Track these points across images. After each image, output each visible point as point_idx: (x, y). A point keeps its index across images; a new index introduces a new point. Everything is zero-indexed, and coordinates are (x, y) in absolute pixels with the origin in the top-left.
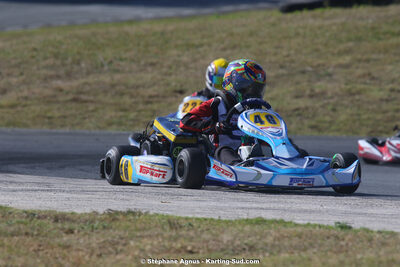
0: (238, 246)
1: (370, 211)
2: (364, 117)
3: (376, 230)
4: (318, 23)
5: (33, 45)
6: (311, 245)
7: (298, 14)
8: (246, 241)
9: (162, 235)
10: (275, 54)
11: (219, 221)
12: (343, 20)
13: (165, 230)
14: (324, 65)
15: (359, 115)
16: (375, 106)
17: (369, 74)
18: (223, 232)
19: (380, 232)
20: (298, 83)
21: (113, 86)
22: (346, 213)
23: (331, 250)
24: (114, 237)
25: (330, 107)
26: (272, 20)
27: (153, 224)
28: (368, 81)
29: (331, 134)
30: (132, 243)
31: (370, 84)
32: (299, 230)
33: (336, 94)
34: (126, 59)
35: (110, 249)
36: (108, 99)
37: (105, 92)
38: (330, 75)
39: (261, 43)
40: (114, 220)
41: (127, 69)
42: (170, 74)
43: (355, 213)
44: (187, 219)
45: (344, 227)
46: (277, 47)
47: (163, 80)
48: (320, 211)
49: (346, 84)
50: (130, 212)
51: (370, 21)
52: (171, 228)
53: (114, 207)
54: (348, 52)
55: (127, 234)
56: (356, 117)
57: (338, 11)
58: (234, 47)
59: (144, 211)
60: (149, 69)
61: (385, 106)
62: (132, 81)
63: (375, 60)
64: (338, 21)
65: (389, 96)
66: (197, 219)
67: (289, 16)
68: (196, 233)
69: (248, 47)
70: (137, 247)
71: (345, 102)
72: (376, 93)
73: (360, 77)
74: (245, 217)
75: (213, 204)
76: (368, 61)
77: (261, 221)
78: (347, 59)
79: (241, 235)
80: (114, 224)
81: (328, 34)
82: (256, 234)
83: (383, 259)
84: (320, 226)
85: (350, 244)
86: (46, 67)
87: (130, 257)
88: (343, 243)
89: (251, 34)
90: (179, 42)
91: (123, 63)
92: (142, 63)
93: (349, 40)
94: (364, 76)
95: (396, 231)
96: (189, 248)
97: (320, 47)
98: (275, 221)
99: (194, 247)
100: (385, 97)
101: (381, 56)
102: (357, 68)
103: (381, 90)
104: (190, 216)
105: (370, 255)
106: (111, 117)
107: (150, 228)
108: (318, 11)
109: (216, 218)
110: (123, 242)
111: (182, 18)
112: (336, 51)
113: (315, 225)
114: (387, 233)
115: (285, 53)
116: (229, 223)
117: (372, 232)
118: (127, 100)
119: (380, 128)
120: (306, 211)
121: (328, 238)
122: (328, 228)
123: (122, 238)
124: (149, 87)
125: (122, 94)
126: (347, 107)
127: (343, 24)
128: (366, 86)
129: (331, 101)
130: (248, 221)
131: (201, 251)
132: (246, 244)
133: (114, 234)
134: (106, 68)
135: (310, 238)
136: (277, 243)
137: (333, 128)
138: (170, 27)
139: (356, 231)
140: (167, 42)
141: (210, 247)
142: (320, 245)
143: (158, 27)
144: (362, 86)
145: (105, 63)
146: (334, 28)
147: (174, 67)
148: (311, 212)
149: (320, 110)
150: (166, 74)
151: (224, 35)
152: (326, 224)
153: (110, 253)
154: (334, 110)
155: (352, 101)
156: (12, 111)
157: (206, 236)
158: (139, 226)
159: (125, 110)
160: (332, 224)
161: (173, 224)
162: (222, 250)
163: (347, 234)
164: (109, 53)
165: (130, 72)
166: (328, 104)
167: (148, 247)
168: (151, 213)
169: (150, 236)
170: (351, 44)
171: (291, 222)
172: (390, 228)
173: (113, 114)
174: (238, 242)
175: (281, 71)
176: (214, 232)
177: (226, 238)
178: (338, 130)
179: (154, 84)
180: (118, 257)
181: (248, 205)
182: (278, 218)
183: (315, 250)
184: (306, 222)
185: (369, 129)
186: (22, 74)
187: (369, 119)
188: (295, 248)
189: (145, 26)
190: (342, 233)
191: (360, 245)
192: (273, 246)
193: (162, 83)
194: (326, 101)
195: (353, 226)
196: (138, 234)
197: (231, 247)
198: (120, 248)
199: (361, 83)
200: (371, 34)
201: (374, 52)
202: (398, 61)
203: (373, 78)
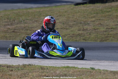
1: (100, 64)
2: (99, 36)
4: (85, 8)
6: (83, 74)
7: (79, 6)
8: (64, 73)
10: (73, 18)
11: (56, 67)
13: (40, 70)
14: (87, 21)
15: (97, 36)
16: (102, 33)
17: (100, 24)
18: (57, 70)
19: (103, 70)
20: (79, 26)
21: (25, 27)
22: (93, 65)
23: (89, 76)
24: (25, 72)
25: (89, 33)
26: (72, 8)
28: (100, 26)
29: (89, 42)
30: (30, 74)
32: (79, 70)
33: (91, 30)
35: (24, 76)
36: (23, 31)
37: (22, 29)
38: (89, 24)
39: (68, 15)
41: (29, 23)
42: (42, 24)
43: (96, 65)
45: (93, 69)
46: (73, 16)
48: (86, 64)
49: (93, 27)
50: (30, 65)
51: (101, 8)
52: (42, 69)
53: (25, 63)
54: (94, 17)
55: (29, 71)
56: (96, 36)
57: (91, 5)
58: (60, 16)
59: (34, 64)
60: (35, 22)
61: (105, 33)
63: (102, 19)
64: (91, 8)
67: (77, 6)
68: (49, 71)
69: (64, 16)
71: (93, 32)
72: (102, 29)
73: (97, 24)
74: (63, 66)
75: (54, 62)
76: (100, 20)
77: (68, 67)
78: (94, 19)
79: (62, 71)
80: (25, 68)
81: (88, 12)
82: (66, 71)
83: (104, 78)
84: (85, 69)
85: (94, 74)
86: (5, 22)
87: (29, 78)
88: (92, 73)
89: (66, 12)
90: (44, 14)
91: (27, 21)
92: (33, 21)
93: (94, 13)
94: (99, 24)
95: (108, 70)
96: (47, 75)
97: (86, 16)
98: (72, 67)
100: (105, 30)
101: (104, 18)
102: (97, 22)
103: (103, 28)
104: (47, 66)
105: (100, 77)
107: (35, 69)
108: (85, 5)
111: (45, 7)
112: (90, 17)
114: (105, 70)
115: (75, 17)
116: (59, 68)
117: (101, 70)
118: (29, 32)
119: (104, 39)
120: (81, 64)
121: (88, 72)
122: (88, 69)
123: (27, 72)
124: (35, 28)
125: (27, 30)
126: (93, 33)
128: (99, 27)
129: (89, 31)
134: (23, 22)
135: (83, 72)
136: (73, 73)
137: (90, 39)
138: (42, 10)
139: (96, 70)
140: (40, 14)
141: (53, 75)
142: (86, 74)
143: (38, 10)
144: (98, 27)
146: (90, 10)
148: (83, 64)
149: (86, 34)
151: (57, 12)
154: (90, 34)
155: (95, 32)
157: (52, 72)
158: (32, 69)
159: (28, 35)
164: (23, 18)
166: (88, 32)
167: (35, 75)
168: (36, 65)
169: (35, 72)
170: (95, 15)
171: (77, 67)
172: (106, 69)
173: (25, 35)
174: (61, 73)
176: (54, 70)
177: (58, 72)
178: (91, 40)
179: (37, 27)
180: (26, 78)
181: (64, 62)
183: (84, 76)
184: (81, 67)
185: (100, 40)
187: (100, 37)
188: (78, 75)
189: (34, 10)
190: (92, 70)
191: (97, 74)
194: (87, 32)
195: (95, 68)
196: (32, 71)
197: (59, 75)
198: (26, 75)
199: (98, 26)
200: (101, 12)
201: (101, 17)
202: (109, 20)
203: (101, 25)
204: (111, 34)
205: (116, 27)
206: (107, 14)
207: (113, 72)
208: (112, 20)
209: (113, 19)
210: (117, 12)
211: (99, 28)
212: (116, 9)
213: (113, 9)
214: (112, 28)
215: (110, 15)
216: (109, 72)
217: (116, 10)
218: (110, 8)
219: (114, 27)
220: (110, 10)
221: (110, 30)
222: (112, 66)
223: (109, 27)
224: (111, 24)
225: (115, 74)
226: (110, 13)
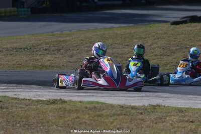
5: (81, 38)
20: (184, 52)
34: (117, 43)
46: (175, 38)
60: (127, 47)
62: (120, 52)
86: (87, 47)
92: (124, 45)
96: (191, 120)
97: (192, 38)
145: (109, 45)
156: (75, 64)
175: (178, 48)
180: (164, 124)
186: (78, 49)
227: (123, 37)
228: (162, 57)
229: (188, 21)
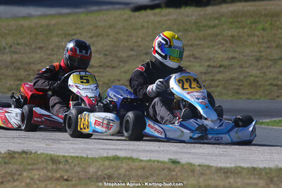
0: (100, 175)
1: (193, 151)
3: (197, 164)
4: (157, 19)
6: (152, 175)
7: (143, 13)
8: (106, 172)
9: (46, 168)
10: (127, 41)
11: (87, 158)
12: (175, 17)
13: (49, 165)
17: (193, 55)
18: (89, 166)
19: (199, 166)
20: (143, 61)
21: (12, 63)
22: (176, 152)
23: (165, 179)
24: (12, 170)
26: (125, 16)
27: (40, 160)
28: (192, 60)
30: (25, 174)
31: (193, 62)
32: (143, 164)
34: (21, 44)
35: (10, 178)
36: (9, 72)
37: (7, 67)
39: (117, 33)
40: (12, 157)
41: (22, 51)
42: (53, 55)
43: (182, 153)
44: (64, 157)
45: (175, 162)
46: (129, 36)
47: (47, 58)
48: (158, 151)
50: (24, 152)
51: (194, 18)
52: (53, 163)
53: (13, 149)
55: (21, 167)
57: (172, 10)
58: (98, 36)
59: (33, 152)
60: (38, 51)
61: (204, 77)
63: (198, 45)
64: (171, 17)
65: (207, 70)
66: (71, 157)
67: (137, 14)
68: (70, 166)
69: (108, 36)
70: (28, 176)
72: (198, 68)
73: (186, 57)
74: (105, 155)
75: (82, 146)
76: (192, 45)
77: (116, 158)
79: (103, 168)
80: (12, 161)
82: (112, 167)
83: (202, 184)
84: (158, 162)
85: (179, 174)
87: (23, 184)
88: (174, 173)
89: (110, 27)
90: (60, 32)
91: (19, 47)
92: (33, 47)
93: (179, 31)
94: (189, 56)
95: (211, 165)
96: (66, 177)
98: (126, 158)
99: (68, 177)
100: (204, 71)
101: (201, 42)
103: (200, 66)
104: (67, 155)
105: (192, 181)
106: (11, 85)
107: (38, 163)
108: (157, 11)
109: (85, 156)
110: (19, 173)
111: (61, 15)
113: (154, 161)
114: (205, 166)
115: (134, 40)
116: (94, 159)
117: (194, 165)
118: (22, 73)
120: (148, 151)
121: (164, 169)
122: (163, 162)
123: (17, 171)
124: (38, 64)
125: (18, 69)
127: (175, 20)
130: (107, 158)
131: (74, 180)
132: (106, 174)
133: (12, 167)
134: (7, 50)
135: (151, 170)
136: (127, 173)
138: (53, 21)
139: (183, 165)
140: (50, 32)
141: (80, 176)
142: (158, 175)
143: (44, 22)
144: (189, 63)
145: (7, 47)
146: (169, 22)
147: (55, 50)
148: (152, 151)
150: (50, 55)
151: (91, 27)
152: (161, 160)
153: (9, 181)
157: (77, 169)
158: (30, 161)
159: (21, 80)
160: (166, 160)
161: (54, 160)
162: (89, 178)
163: (176, 167)
164: (10, 40)
165: (24, 53)
167: (36, 177)
168: (39, 152)
169: (38, 169)
171: (137, 159)
172: (206, 163)
173: (12, 83)
174: (100, 173)
175: (131, 53)
176: (83, 166)
177: (92, 170)
179: (42, 62)
180: (15, 184)
181: (107, 147)
182: (129, 155)
183: (154, 178)
184: (148, 159)
188: (141, 177)
189: (35, 21)
190: (173, 166)
191: (186, 175)
192: (125, 175)
193: (47, 61)
195: (180, 161)
196: (30, 167)
197: (95, 177)
198: (16, 177)
199: (187, 61)
200: (194, 27)
201: (196, 40)
202: (213, 46)
203: (196, 58)
204: (218, 80)
205: (231, 63)
206: (210, 31)
207: (222, 171)
208: (220, 46)
209: (223, 44)
210: (232, 28)
211: (190, 66)
212: (231, 20)
213: (223, 19)
214: (220, 66)
215: (217, 35)
216: (214, 169)
217: (231, 23)
218: (216, 19)
219: (225, 63)
220: (217, 22)
221: (217, 70)
222: (220, 155)
223: (215, 64)
224: (219, 55)
225: (229, 174)
226: (215, 30)
227: (33, 33)
228: (102, 69)
229: (163, 5)
